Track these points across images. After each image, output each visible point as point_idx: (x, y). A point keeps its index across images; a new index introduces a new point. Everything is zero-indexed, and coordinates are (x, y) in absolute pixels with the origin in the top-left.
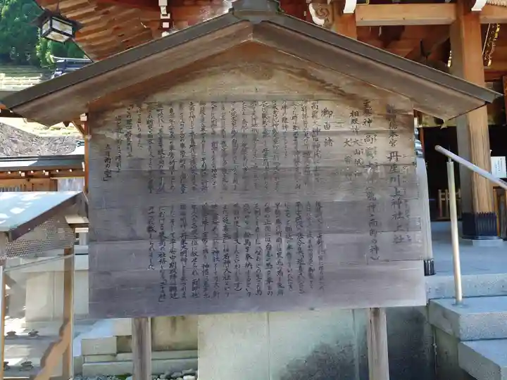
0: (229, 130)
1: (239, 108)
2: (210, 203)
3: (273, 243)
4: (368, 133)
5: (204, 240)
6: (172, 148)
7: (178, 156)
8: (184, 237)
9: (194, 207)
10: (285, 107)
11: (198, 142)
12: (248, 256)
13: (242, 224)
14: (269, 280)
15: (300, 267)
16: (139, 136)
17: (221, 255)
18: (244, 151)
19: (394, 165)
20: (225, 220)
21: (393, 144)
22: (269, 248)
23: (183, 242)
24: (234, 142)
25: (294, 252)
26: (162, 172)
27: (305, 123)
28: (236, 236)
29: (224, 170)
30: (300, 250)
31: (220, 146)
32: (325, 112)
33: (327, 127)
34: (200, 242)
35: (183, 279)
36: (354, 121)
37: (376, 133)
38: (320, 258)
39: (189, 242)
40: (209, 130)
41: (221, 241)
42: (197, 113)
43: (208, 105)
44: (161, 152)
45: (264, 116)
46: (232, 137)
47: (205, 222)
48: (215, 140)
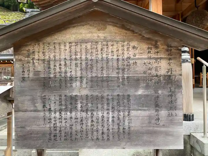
0: (84, 57)
1: (89, 45)
2: (74, 94)
3: (105, 115)
4: (156, 59)
5: (71, 112)
6: (55, 66)
7: (58, 70)
8: (60, 111)
9: (65, 96)
10: (113, 45)
11: (68, 62)
12: (92, 121)
13: (90, 105)
14: (103, 133)
15: (119, 127)
16: (39, 60)
17: (79, 120)
18: (92, 68)
19: (170, 76)
20: (81, 103)
21: (169, 64)
22: (103, 117)
23: (60, 113)
24: (87, 63)
25: (116, 119)
26: (50, 78)
27: (123, 53)
28: (87, 111)
29: (81, 77)
30: (119, 118)
31: (79, 65)
32: (134, 47)
33: (134, 55)
34: (69, 113)
35: (60, 131)
36: (149, 52)
37: (161, 58)
38: (129, 123)
39: (63, 113)
40: (74, 57)
41: (79, 113)
42: (67, 48)
43: (74, 44)
44: (49, 68)
45: (102, 50)
46: (86, 61)
47: (71, 104)
48: (77, 62)
